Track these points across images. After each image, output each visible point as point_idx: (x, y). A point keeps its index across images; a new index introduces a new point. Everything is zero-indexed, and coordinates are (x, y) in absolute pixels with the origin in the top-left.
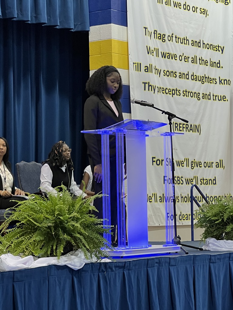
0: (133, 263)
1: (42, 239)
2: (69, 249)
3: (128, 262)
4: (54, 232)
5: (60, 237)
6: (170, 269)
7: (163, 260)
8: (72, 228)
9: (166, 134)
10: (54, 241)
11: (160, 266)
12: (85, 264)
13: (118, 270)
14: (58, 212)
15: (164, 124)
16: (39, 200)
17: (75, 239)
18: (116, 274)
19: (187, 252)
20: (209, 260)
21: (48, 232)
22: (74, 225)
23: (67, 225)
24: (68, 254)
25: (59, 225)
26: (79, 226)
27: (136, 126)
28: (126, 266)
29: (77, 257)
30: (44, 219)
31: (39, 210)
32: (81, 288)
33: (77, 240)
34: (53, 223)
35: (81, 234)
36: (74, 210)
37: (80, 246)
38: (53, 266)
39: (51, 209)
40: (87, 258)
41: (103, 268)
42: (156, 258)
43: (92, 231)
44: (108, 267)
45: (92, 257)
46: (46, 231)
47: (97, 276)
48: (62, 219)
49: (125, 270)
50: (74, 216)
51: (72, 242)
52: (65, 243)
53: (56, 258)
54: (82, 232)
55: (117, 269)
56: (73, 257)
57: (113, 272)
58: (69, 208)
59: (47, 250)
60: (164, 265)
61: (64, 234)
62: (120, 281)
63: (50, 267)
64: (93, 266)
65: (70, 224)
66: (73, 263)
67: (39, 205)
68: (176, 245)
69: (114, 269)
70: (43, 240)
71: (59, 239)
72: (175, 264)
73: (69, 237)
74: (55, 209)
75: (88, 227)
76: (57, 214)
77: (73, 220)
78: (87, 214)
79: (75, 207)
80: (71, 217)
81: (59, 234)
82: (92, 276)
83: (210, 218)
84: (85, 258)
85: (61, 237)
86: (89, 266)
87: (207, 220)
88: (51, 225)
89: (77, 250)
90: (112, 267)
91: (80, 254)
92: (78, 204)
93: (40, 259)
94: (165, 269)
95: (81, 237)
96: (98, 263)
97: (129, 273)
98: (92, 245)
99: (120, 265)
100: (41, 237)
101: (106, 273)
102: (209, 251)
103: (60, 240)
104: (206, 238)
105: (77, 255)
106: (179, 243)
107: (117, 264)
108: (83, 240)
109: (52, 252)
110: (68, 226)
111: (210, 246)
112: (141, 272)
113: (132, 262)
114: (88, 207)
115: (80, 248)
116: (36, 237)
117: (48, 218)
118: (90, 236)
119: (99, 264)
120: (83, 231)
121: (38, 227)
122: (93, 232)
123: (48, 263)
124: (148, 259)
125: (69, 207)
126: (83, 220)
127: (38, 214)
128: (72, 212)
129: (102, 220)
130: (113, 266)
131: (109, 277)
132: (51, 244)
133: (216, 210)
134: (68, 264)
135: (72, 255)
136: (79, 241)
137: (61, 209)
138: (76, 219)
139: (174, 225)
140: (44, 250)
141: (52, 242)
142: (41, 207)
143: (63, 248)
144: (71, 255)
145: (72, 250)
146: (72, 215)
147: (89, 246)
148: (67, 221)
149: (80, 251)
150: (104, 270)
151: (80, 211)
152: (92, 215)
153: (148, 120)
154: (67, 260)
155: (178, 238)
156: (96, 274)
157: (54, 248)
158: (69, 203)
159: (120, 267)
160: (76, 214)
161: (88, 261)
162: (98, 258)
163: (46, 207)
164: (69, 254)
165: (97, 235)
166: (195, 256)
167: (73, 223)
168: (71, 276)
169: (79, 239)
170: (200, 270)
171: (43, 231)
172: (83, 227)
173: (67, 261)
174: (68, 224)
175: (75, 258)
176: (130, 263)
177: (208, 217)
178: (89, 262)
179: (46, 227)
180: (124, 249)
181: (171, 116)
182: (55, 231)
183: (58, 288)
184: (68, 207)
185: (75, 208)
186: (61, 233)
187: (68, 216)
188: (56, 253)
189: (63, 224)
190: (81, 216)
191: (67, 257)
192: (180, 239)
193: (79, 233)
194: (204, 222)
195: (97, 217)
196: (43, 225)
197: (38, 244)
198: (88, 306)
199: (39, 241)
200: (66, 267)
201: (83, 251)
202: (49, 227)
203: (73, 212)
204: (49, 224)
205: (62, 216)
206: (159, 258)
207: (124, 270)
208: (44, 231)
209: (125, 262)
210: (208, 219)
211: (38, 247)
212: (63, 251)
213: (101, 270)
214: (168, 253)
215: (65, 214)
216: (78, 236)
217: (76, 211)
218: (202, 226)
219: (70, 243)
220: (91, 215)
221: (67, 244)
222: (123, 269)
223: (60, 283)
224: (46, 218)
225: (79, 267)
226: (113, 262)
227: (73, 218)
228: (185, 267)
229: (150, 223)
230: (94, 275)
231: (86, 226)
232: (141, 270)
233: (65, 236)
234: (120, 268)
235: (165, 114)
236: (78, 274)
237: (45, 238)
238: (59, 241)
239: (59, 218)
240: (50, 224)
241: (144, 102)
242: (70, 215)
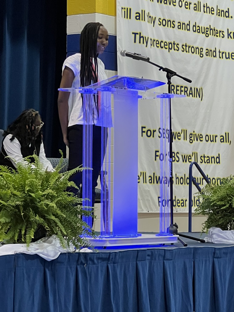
0: (119, 255)
1: (8, 220)
2: (41, 234)
3: (113, 253)
4: (23, 213)
5: (30, 219)
6: (165, 263)
7: (156, 252)
8: (46, 209)
9: (164, 96)
10: (23, 224)
11: (151, 259)
12: (61, 254)
13: (101, 262)
14: (29, 188)
15: (161, 84)
16: (5, 172)
17: (48, 221)
18: (98, 267)
19: (186, 243)
20: (213, 254)
21: (15, 212)
22: (49, 204)
23: (39, 204)
24: (40, 240)
25: (30, 204)
26: (55, 205)
27: (127, 85)
28: (111, 258)
29: (51, 245)
30: (11, 196)
31: (6, 185)
32: (55, 283)
33: (51, 224)
34: (21, 202)
35: (56, 216)
36: (48, 186)
37: (55, 231)
38: (21, 255)
39: (20, 184)
40: (63, 246)
41: (82, 259)
42: (148, 249)
43: (70, 213)
44: (88, 258)
45: (69, 246)
46: (14, 211)
47: (75, 270)
48: (34, 196)
49: (109, 262)
50: (48, 194)
51: (45, 226)
52: (36, 227)
53: (25, 245)
54: (57, 214)
55: (100, 261)
56: (46, 244)
57: (94, 266)
58: (42, 183)
59: (14, 235)
60: (157, 258)
61: (36, 216)
62: (103, 277)
63: (17, 256)
64: (71, 257)
65: (43, 202)
66: (46, 252)
67: (6, 179)
68: (172, 235)
69: (95, 261)
70: (9, 223)
71: (29, 221)
72: (171, 259)
73: (42, 219)
74: (25, 184)
75: (65, 207)
76: (27, 191)
77: (47, 198)
78: (64, 191)
79: (50, 182)
80: (44, 195)
81: (29, 215)
82: (69, 269)
83: (214, 202)
84: (61, 246)
85: (32, 219)
86: (65, 257)
87: (211, 206)
88: (20, 204)
89: (51, 235)
90: (94, 258)
91: (54, 242)
92: (53, 178)
93: (4, 246)
94: (158, 264)
95: (57, 220)
96: (77, 253)
97: (114, 267)
98: (70, 231)
99: (104, 256)
100: (7, 218)
101: (86, 266)
102: (213, 243)
103: (30, 223)
104: (208, 227)
105: (50, 243)
106: (176, 232)
107: (99, 255)
108: (59, 224)
109: (19, 237)
110: (40, 206)
111: (214, 237)
112: (129, 266)
113: (118, 254)
114: (66, 183)
115: (54, 234)
116: (1, 219)
117: (16, 195)
118: (67, 219)
119: (78, 255)
120: (59, 212)
121: (4, 205)
122: (71, 214)
123: (15, 251)
124: (138, 250)
125: (42, 182)
126: (59, 199)
127: (4, 190)
128: (45, 188)
129: (82, 200)
130: (95, 257)
131: (90, 271)
132: (19, 228)
133: (221, 193)
134: (39, 253)
135: (45, 242)
136: (53, 225)
137: (32, 184)
138: (51, 198)
139: (170, 212)
140: (10, 235)
141: (21, 225)
142: (8, 181)
143: (33, 233)
144: (43, 242)
145: (44, 236)
146: (46, 192)
147: (66, 231)
148: (40, 199)
149: (55, 237)
150: (84, 262)
152: (71, 193)
153: (142, 77)
154: (37, 247)
155: (174, 227)
156: (74, 267)
157: (23, 232)
158: (43, 177)
159: (103, 259)
160: (51, 191)
161: (65, 250)
162: (76, 247)
163: (14, 181)
164: (41, 240)
165: (75, 218)
166: (195, 249)
167: (47, 202)
168: (43, 268)
169: (55, 222)
170: (201, 266)
171: (9, 211)
172: (59, 208)
173: (38, 249)
174: (41, 203)
175: (48, 246)
176: (115, 255)
177: (213, 202)
178: (66, 252)
179: (13, 206)
180: (108, 237)
181: (170, 74)
182: (24, 211)
183: (26, 282)
184: (41, 182)
185: (49, 184)
186: (32, 214)
187: (41, 192)
188: (25, 238)
189: (35, 203)
190: (57, 193)
191: (38, 244)
192: (177, 228)
193: (54, 215)
194: (207, 207)
195: (76, 196)
196: (10, 203)
197: (2, 227)
198: (63, 306)
199: (3, 224)
200: (36, 256)
201: (59, 238)
202: (17, 207)
203: (47, 189)
204: (18, 203)
205: (34, 193)
206: (152, 250)
207: (108, 263)
208: (11, 211)
209: (110, 253)
210: (213, 203)
211: (3, 231)
212: (34, 236)
213: (79, 262)
214: (162, 244)
215: (37, 191)
216: (53, 218)
217: (51, 187)
218: (204, 213)
219: (43, 226)
220: (69, 193)
221: (39, 228)
222: (107, 262)
223: (29, 277)
224: (14, 194)
225: (53, 257)
226: (95, 253)
227: (47, 196)
228: (183, 263)
229: (139, 211)
230: (71, 268)
231: (63, 206)
232: (129, 264)
233: (37, 218)
234: (103, 261)
235: (163, 71)
236: (51, 266)
237: (12, 219)
238: (29, 224)
239: (30, 196)
240: (19, 203)
241: (138, 54)
242: (43, 192)
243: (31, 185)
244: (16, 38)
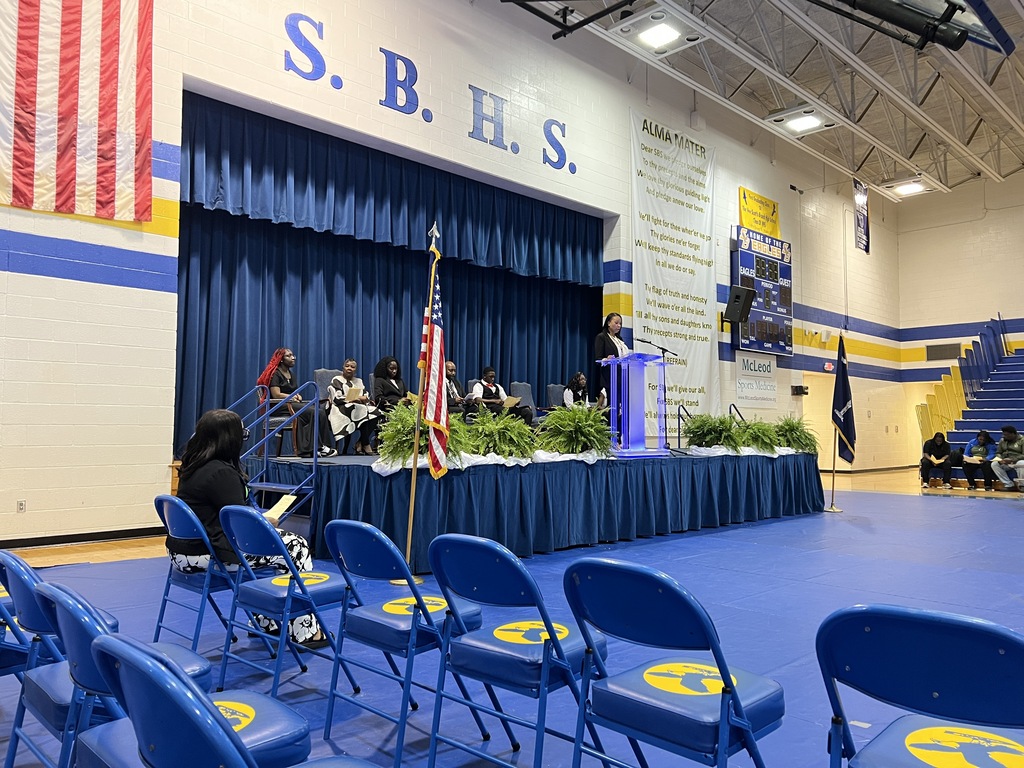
1: (565, 440)
2: (585, 448)
4: (574, 435)
6: (662, 468)
7: (656, 460)
8: (588, 433)
9: (661, 365)
11: (653, 464)
12: (597, 460)
13: (622, 466)
15: (658, 357)
17: (590, 441)
18: (620, 469)
19: (675, 455)
22: (590, 430)
24: (585, 452)
25: (578, 430)
26: (593, 431)
27: (640, 358)
28: (628, 463)
29: (591, 455)
30: (567, 425)
31: (564, 419)
32: (594, 478)
35: (594, 437)
36: (589, 419)
37: (593, 446)
38: (573, 461)
39: (573, 418)
40: (599, 456)
41: (610, 463)
42: (651, 458)
43: (603, 435)
44: (614, 463)
45: (602, 455)
46: (569, 434)
47: (606, 470)
48: (581, 425)
50: (589, 424)
51: (587, 444)
52: (582, 444)
53: (576, 454)
57: (618, 467)
58: (585, 417)
59: (569, 449)
60: (657, 464)
62: (623, 475)
63: (571, 461)
64: (603, 462)
66: (588, 459)
67: (564, 415)
68: (666, 450)
69: (619, 465)
72: (665, 464)
73: (586, 439)
74: (575, 418)
76: (577, 422)
77: (589, 426)
78: (599, 422)
79: (590, 417)
80: (587, 424)
81: (578, 437)
84: (597, 456)
85: (580, 439)
86: (600, 462)
89: (591, 449)
91: (593, 453)
93: (564, 455)
94: (658, 467)
95: (595, 440)
97: (630, 469)
98: (603, 446)
99: (624, 462)
100: (565, 438)
101: (613, 468)
102: (692, 455)
104: (689, 445)
105: (591, 453)
106: (669, 448)
107: (621, 461)
108: (596, 442)
109: (572, 450)
110: (584, 431)
111: (693, 451)
112: (639, 468)
113: (633, 461)
114: (601, 417)
115: (593, 448)
116: (561, 439)
118: (601, 439)
119: (607, 461)
120: (596, 435)
121: (563, 431)
123: (570, 458)
126: (596, 427)
127: (563, 422)
130: (618, 462)
131: (615, 470)
132: (572, 445)
133: (697, 424)
134: (584, 459)
136: (593, 443)
138: (592, 426)
140: (567, 448)
141: (573, 443)
143: (581, 447)
144: (587, 453)
145: (587, 449)
147: (600, 446)
148: (585, 427)
149: (594, 450)
150: (611, 465)
151: (594, 420)
153: (647, 353)
155: (667, 445)
156: (605, 468)
157: (575, 447)
158: (586, 414)
159: (623, 464)
160: (591, 422)
161: (599, 458)
162: (607, 456)
163: (569, 416)
165: (606, 438)
166: (682, 459)
168: (587, 468)
169: (593, 441)
173: (584, 457)
174: (585, 429)
175: (589, 456)
179: (568, 431)
180: (628, 451)
181: (664, 351)
183: (576, 477)
186: (580, 436)
187: (585, 423)
188: (576, 451)
189: (581, 429)
190: (595, 424)
191: (584, 454)
192: (670, 445)
194: (688, 433)
196: (567, 429)
197: (562, 444)
199: (563, 442)
200: (582, 461)
201: (596, 450)
202: (571, 431)
203: (589, 421)
205: (581, 423)
206: (654, 459)
207: (626, 466)
208: (567, 434)
209: (627, 460)
210: (693, 430)
211: (563, 446)
212: (581, 450)
213: (609, 466)
214: (660, 455)
215: (583, 422)
217: (591, 420)
218: (686, 436)
220: (602, 423)
221: (584, 445)
223: (578, 474)
224: (569, 424)
225: (593, 462)
226: (618, 460)
228: (673, 467)
229: (647, 434)
230: (603, 469)
231: (598, 431)
232: (639, 466)
233: (583, 438)
235: (660, 349)
236: (592, 468)
237: (568, 439)
238: (578, 442)
239: (579, 425)
240: (572, 429)
243: (579, 419)
244: (573, 332)
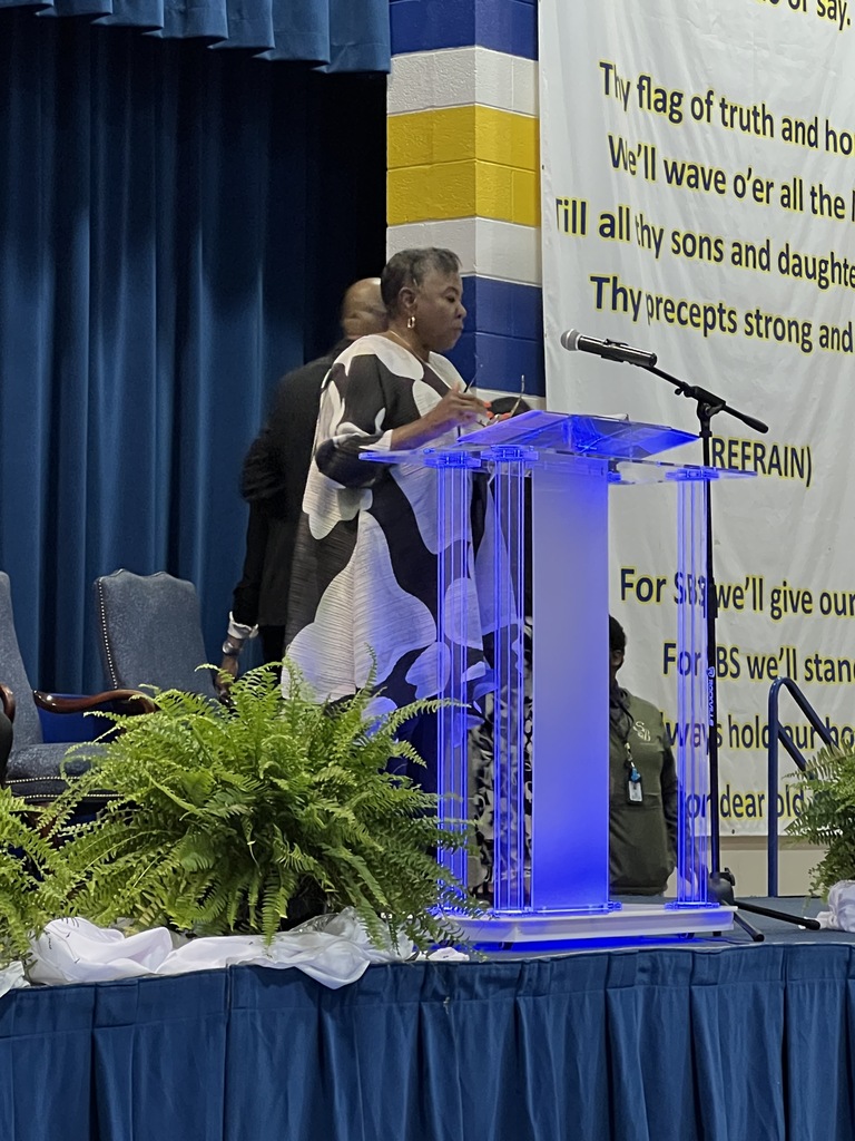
0: (552, 969)
1: (205, 863)
2: (308, 906)
3: (532, 962)
4: (252, 840)
5: (277, 856)
6: (696, 994)
7: (667, 960)
8: (324, 826)
9: (688, 474)
10: (253, 874)
11: (653, 981)
12: (370, 966)
13: (494, 993)
14: (272, 762)
15: (681, 438)
16: (196, 713)
17: (332, 865)
18: (485, 1008)
19: (759, 932)
20: (845, 968)
21: (230, 836)
22: (333, 813)
23: (303, 813)
24: (305, 924)
25: (274, 812)
26: (351, 816)
27: (573, 441)
28: (526, 978)
29: (339, 938)
30: (214, 788)
31: (198, 753)
32: (353, 1056)
33: (340, 874)
34: (248, 805)
35: (356, 848)
36: (331, 757)
37: (351, 895)
38: (248, 971)
39: (244, 751)
40: (378, 942)
41: (437, 983)
42: (641, 951)
43: (398, 839)
44: (456, 979)
45: (395, 940)
46: (224, 834)
47: (416, 1015)
48: (286, 788)
49: (521, 992)
50: (331, 781)
51: (320, 881)
52: (292, 883)
53: (260, 938)
54: (359, 843)
55: (491, 989)
56: (323, 937)
57: (474, 1002)
58: (310, 748)
59: (225, 909)
60: (670, 978)
61: (292, 850)
62: (502, 1036)
63: (234, 973)
64: (401, 977)
65: (314, 807)
66: (322, 962)
67: (198, 734)
68: (717, 907)
69: (478, 988)
70: (209, 870)
71: (272, 864)
72: (713, 979)
73: (311, 858)
74: (258, 750)
75: (382, 822)
76: (266, 771)
77: (326, 794)
78: (381, 772)
79: (335, 745)
80: (319, 784)
81: (270, 847)
82: (396, 1012)
83: (847, 803)
84: (370, 942)
85: (280, 859)
86: (383, 976)
87: (839, 814)
88: (244, 812)
89: (339, 909)
90: (473, 979)
91: (349, 929)
92: (346, 732)
93: (196, 942)
94: (674, 995)
95: (358, 862)
96: (420, 963)
97: (537, 1007)
98: (398, 894)
99: (504, 972)
100: (203, 855)
101: (449, 1004)
102: (843, 931)
103: (273, 872)
104: (830, 881)
105: (337, 932)
106: (728, 897)
107: (490, 970)
108: (365, 874)
109: (242, 915)
110: (306, 816)
111: (846, 912)
112: (582, 1006)
113: (549, 966)
114: (387, 747)
115: (353, 904)
116: (184, 858)
117: (230, 785)
118: (391, 858)
119: (422, 968)
120: (364, 837)
121: (193, 816)
122: (403, 842)
123: (228, 959)
124: (609, 954)
125: (312, 743)
126: (364, 795)
127: (194, 769)
128: (322, 762)
129: (437, 797)
130: (477, 975)
131: (461, 1018)
132: (239, 886)
134: (301, 963)
135: (321, 930)
136: (347, 876)
137: (281, 752)
138: (341, 792)
139: (709, 834)
140: (214, 908)
141: (246, 879)
142: (205, 742)
143: (285, 903)
144: (316, 929)
145: (319, 911)
146: (323, 776)
147: (385, 895)
148: (304, 797)
149: (351, 914)
150: (442, 991)
151: (356, 761)
152: (400, 778)
154: (299, 948)
155: (722, 880)
156: (411, 1006)
157: (253, 899)
158: (313, 729)
159: (502, 983)
160: (338, 771)
161: (382, 955)
162: (419, 945)
163: (226, 741)
164: (310, 924)
165: (416, 855)
166: (790, 950)
167: (330, 805)
168: (316, 1010)
169: (351, 868)
170: (808, 1005)
171: (210, 833)
172: (365, 823)
173: (300, 952)
174: (309, 808)
175: (330, 943)
176: (539, 969)
177: (843, 801)
178: (385, 960)
179: (222, 820)
180: (519, 914)
181: (708, 404)
182: (256, 835)
183: (262, 1054)
184: (308, 743)
185: (334, 749)
186: (281, 843)
187: (307, 776)
188: (259, 919)
189: (289, 810)
190: (357, 779)
191: (300, 937)
192: (733, 883)
193: (347, 845)
194: (824, 819)
195: (419, 786)
196: (212, 809)
197: (188, 883)
198: (378, 1129)
199: (192, 873)
200: (295, 974)
201: (364, 916)
202: (234, 820)
203: (326, 765)
204: (235, 807)
205: (285, 778)
206: (652, 954)
207: (516, 995)
208: (214, 832)
209: (522, 963)
210: (842, 807)
211: (192, 894)
212: (288, 913)
213: (428, 993)
214: (684, 934)
215: (297, 771)
216: (346, 854)
217: (338, 759)
218: (815, 838)
219: (314, 882)
220: (395, 778)
221: (302, 888)
222: (513, 990)
223: (271, 1038)
224: (223, 782)
225: (348, 976)
226: (477, 963)
227: (329, 786)
228: (751, 992)
230: (401, 1010)
231: (376, 819)
232: (584, 995)
233: (297, 855)
234: (502, 987)
235: (687, 395)
236: (342, 1004)
237: (217, 860)
238: (272, 874)
239: (274, 786)
240: (240, 809)
241: (617, 344)
242: (314, 773)
243: (279, 754)
244: (229, 301)
